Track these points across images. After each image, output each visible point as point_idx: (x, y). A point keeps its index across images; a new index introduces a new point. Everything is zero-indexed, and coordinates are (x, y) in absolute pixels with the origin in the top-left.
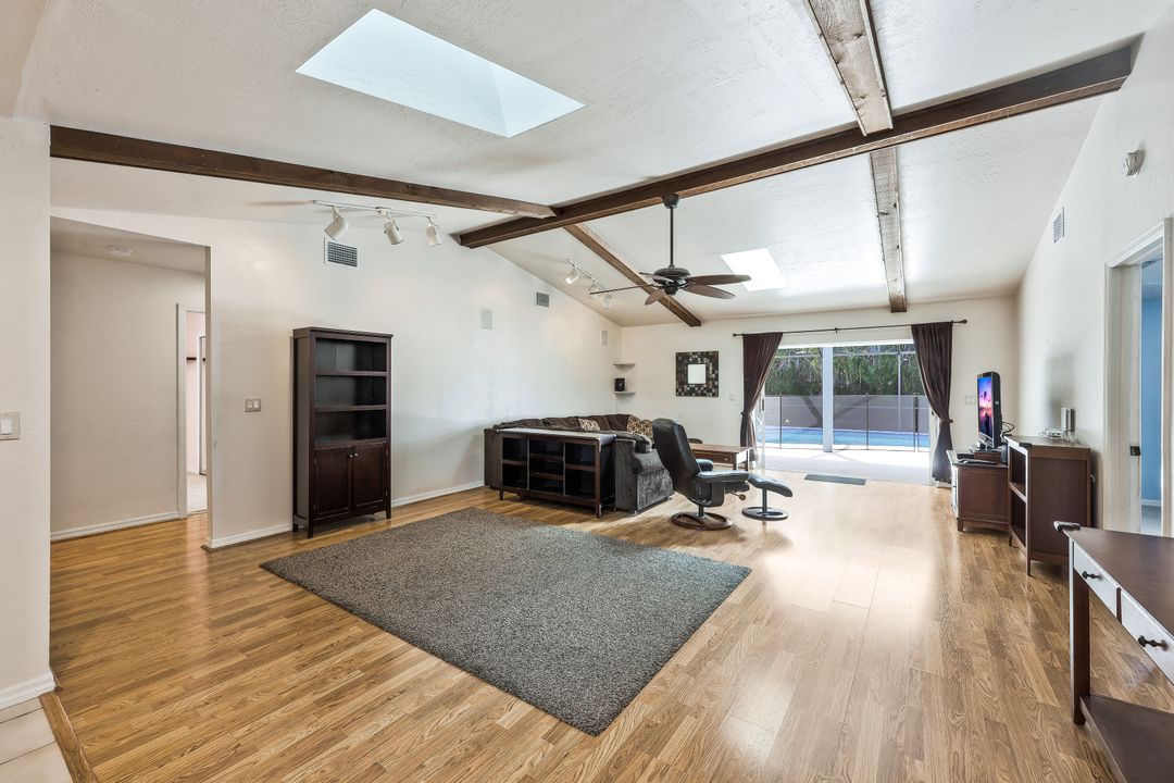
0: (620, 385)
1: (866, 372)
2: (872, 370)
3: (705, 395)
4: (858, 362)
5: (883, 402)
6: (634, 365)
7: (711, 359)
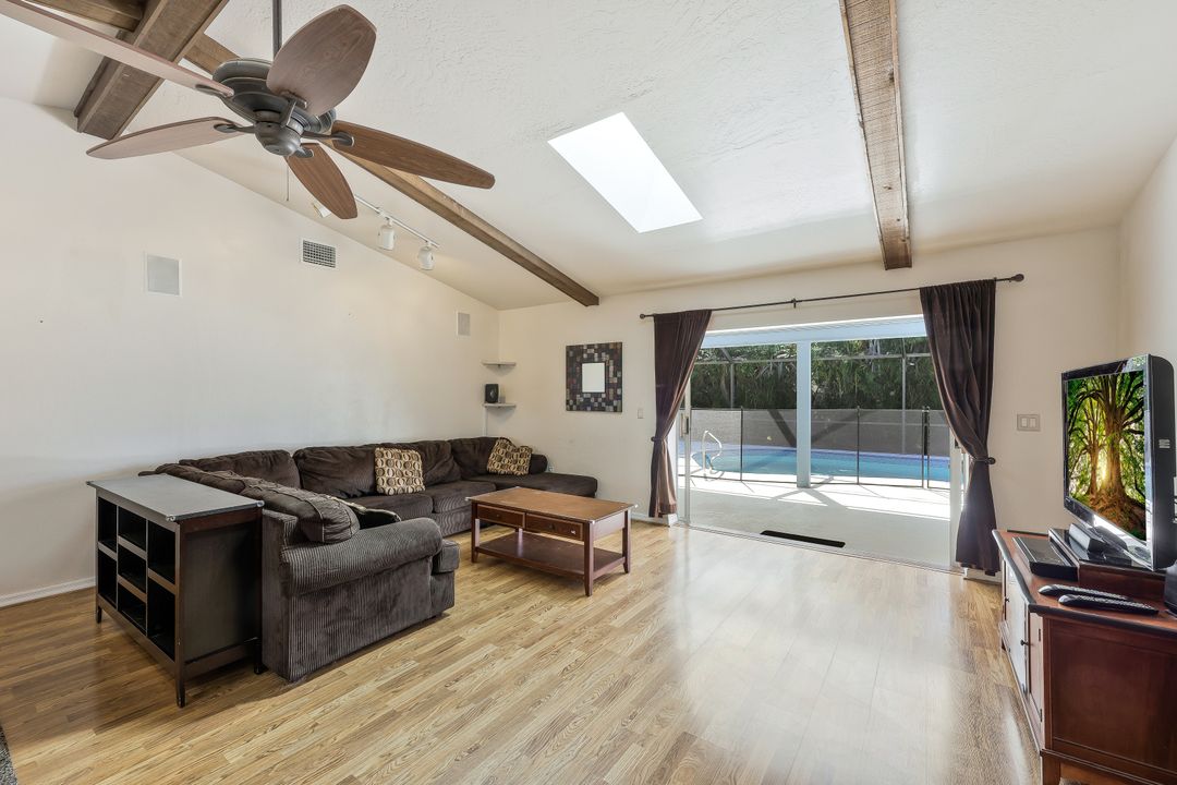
0: (492, 394)
1: (863, 380)
2: (871, 378)
3: (603, 410)
4: (854, 366)
5: (880, 418)
6: (514, 365)
7: (612, 354)
